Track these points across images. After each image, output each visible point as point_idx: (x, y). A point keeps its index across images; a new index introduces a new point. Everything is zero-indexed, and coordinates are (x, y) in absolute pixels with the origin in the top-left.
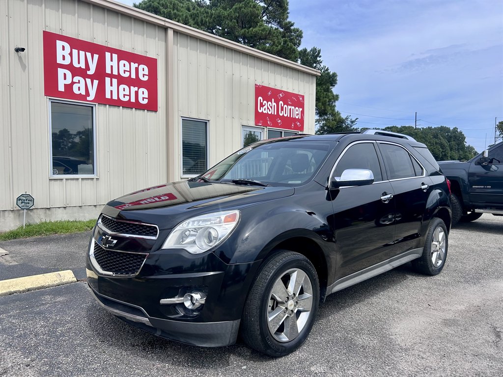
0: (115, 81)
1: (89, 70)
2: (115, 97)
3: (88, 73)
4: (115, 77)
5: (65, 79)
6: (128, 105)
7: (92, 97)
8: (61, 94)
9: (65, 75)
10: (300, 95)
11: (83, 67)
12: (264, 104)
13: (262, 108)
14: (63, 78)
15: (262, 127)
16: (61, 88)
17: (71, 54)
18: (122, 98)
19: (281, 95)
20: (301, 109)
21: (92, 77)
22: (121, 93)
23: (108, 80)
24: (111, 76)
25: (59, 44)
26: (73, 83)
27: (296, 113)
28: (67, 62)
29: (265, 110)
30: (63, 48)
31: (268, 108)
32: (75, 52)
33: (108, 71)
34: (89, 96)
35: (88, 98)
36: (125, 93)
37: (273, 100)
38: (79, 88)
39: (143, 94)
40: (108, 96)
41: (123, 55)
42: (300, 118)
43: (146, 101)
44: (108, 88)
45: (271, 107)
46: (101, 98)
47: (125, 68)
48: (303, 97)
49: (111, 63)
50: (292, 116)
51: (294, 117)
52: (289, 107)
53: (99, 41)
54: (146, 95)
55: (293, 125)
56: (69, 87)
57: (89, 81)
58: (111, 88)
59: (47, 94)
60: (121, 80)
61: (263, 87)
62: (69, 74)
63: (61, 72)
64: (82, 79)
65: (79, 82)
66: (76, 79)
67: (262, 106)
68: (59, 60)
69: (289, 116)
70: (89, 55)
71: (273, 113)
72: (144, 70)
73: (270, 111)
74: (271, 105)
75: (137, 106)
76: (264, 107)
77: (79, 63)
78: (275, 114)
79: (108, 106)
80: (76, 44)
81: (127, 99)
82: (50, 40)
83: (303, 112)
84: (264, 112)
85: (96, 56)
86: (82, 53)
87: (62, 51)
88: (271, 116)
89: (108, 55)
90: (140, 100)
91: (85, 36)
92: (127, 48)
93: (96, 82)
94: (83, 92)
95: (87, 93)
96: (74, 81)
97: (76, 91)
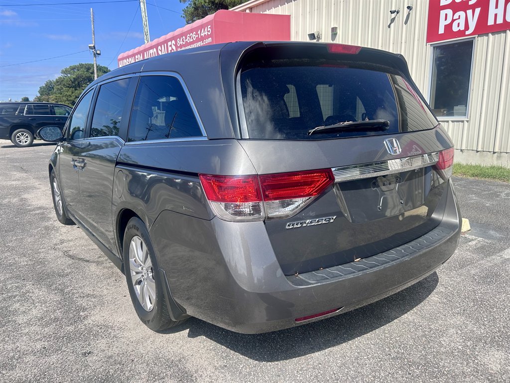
2: (500, 21)
3: (470, 3)
5: (446, 19)
7: (471, 30)
8: (442, 37)
9: (446, 15)
14: (445, 17)
16: (441, 31)
18: (509, 19)
21: (474, 7)
26: (453, 20)
28: (449, 1)
34: (468, 29)
35: (467, 33)
38: (459, 24)
40: (491, 22)
44: (492, 12)
46: (483, 28)
56: (448, 27)
57: (470, 12)
58: (496, 11)
59: (428, 40)
62: (449, 12)
63: (443, 13)
64: (462, 14)
65: (459, 18)
66: (456, 16)
68: (443, 2)
79: (490, 35)
93: (478, 10)
94: (462, 28)
95: (467, 27)
96: (454, 18)
97: (455, 28)
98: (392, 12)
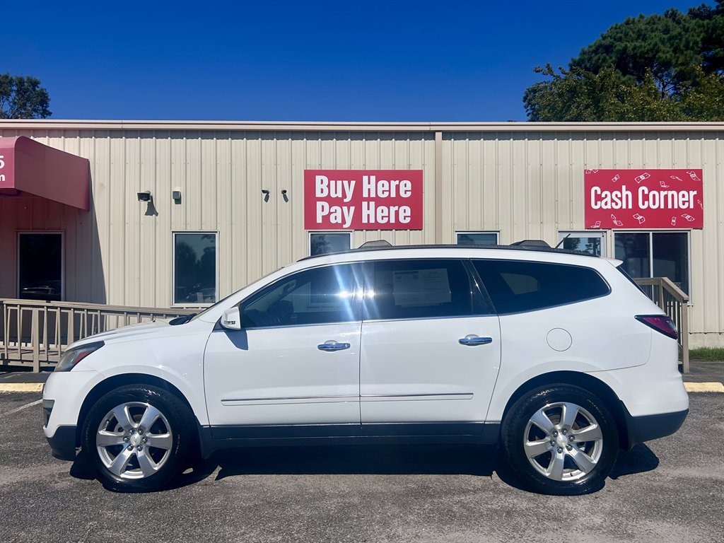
0: (372, 204)
1: (346, 198)
2: (372, 221)
3: (345, 200)
4: (372, 199)
5: (323, 210)
6: (387, 227)
7: (348, 224)
8: (319, 226)
9: (323, 207)
10: (690, 170)
11: (340, 196)
12: (603, 196)
13: (599, 203)
14: (321, 210)
15: (601, 230)
16: (319, 220)
17: (329, 186)
18: (380, 221)
19: (642, 177)
20: (693, 193)
21: (349, 205)
22: (379, 215)
23: (365, 204)
24: (369, 199)
25: (318, 178)
26: (330, 213)
27: (681, 199)
28: (325, 194)
29: (606, 204)
30: (322, 183)
31: (613, 201)
32: (333, 183)
33: (365, 195)
34: (345, 223)
35: (344, 226)
36: (383, 214)
37: (624, 187)
38: (336, 217)
39: (405, 213)
40: (365, 220)
41: (382, 175)
42: (692, 207)
43: (408, 220)
44: (365, 212)
45: (621, 199)
46: (358, 225)
47: (384, 189)
48: (699, 173)
49: (369, 186)
50: (670, 207)
51: (676, 207)
52: (663, 193)
53: (357, 166)
54: (408, 212)
55: (674, 221)
56: (326, 218)
57: (345, 208)
58: (368, 212)
60: (379, 202)
61: (601, 171)
62: (326, 205)
63: (319, 204)
64: (338, 208)
65: (336, 212)
66: (333, 209)
67: (599, 198)
68: (318, 194)
69: (662, 207)
70: (346, 183)
71: (624, 207)
72: (406, 187)
73: (617, 204)
74: (619, 196)
75: (398, 226)
76: (604, 201)
77: (336, 193)
78: (630, 207)
79: (364, 230)
80: (334, 175)
81: (386, 220)
82: (310, 176)
83: (699, 198)
84: (604, 207)
85: (353, 183)
86: (339, 183)
87: (321, 184)
88: (620, 213)
89: (365, 178)
90: (402, 220)
91: (343, 166)
92: (386, 166)
93: (352, 209)
94: (339, 221)
95: (344, 221)
96: (331, 211)
97: (333, 220)
98: (264, 192)
